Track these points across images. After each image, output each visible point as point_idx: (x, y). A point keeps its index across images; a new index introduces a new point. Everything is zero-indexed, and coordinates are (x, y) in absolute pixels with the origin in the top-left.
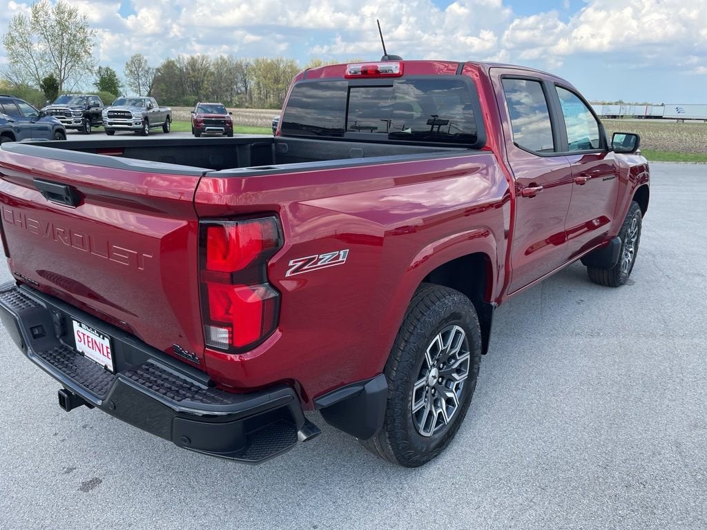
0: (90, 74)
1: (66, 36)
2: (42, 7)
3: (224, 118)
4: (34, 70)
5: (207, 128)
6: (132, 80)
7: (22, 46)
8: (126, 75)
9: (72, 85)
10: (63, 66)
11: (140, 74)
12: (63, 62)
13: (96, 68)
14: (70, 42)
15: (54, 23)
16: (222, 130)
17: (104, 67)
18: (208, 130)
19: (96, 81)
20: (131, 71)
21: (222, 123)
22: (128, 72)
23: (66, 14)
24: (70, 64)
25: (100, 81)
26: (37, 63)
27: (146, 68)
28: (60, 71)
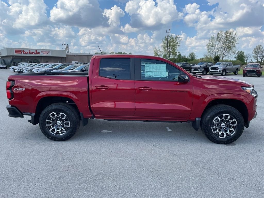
0: (234, 54)
1: (228, 41)
2: (221, 33)
3: (256, 69)
4: (215, 54)
5: (247, 73)
6: (255, 55)
7: (212, 46)
8: (253, 53)
9: (227, 58)
10: (225, 52)
11: (259, 52)
12: (225, 50)
13: (237, 52)
14: (229, 43)
15: (224, 38)
16: (254, 74)
17: (240, 51)
18: (248, 74)
19: (236, 56)
20: (255, 52)
21: (255, 71)
22: (254, 52)
23: (229, 34)
24: (227, 51)
25: (238, 56)
26: (216, 51)
27: (262, 50)
28: (223, 54)
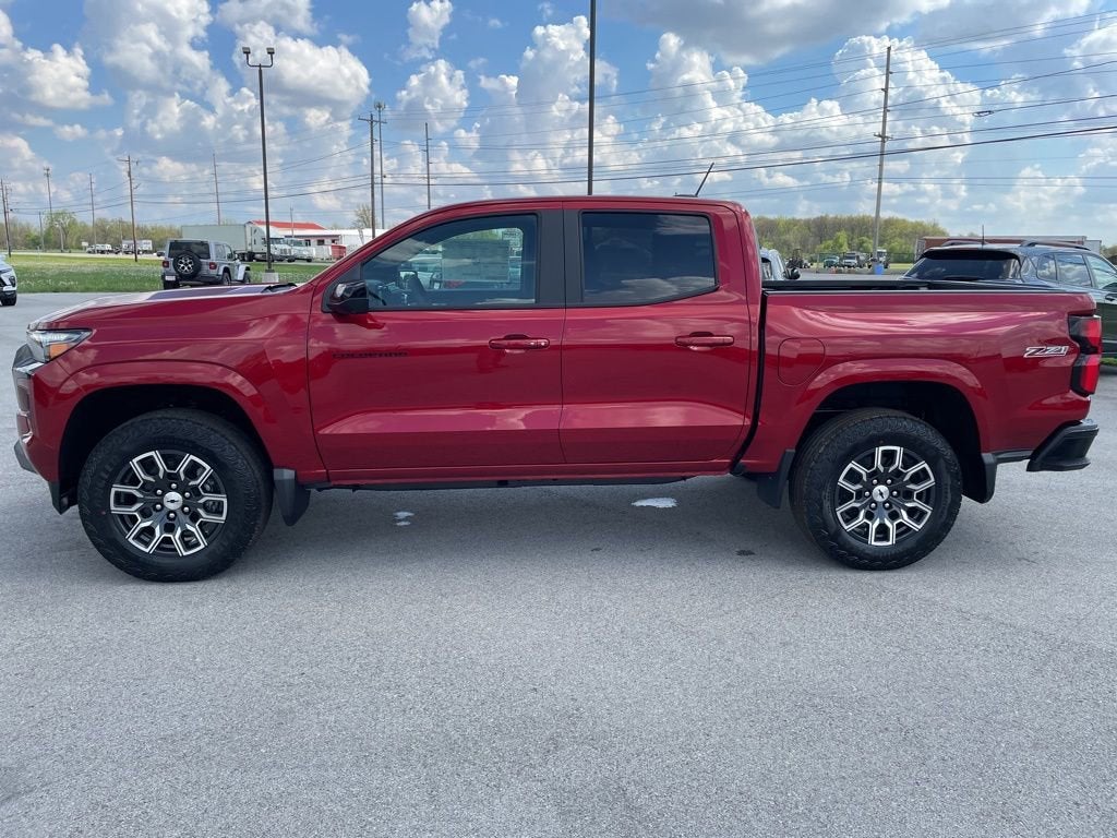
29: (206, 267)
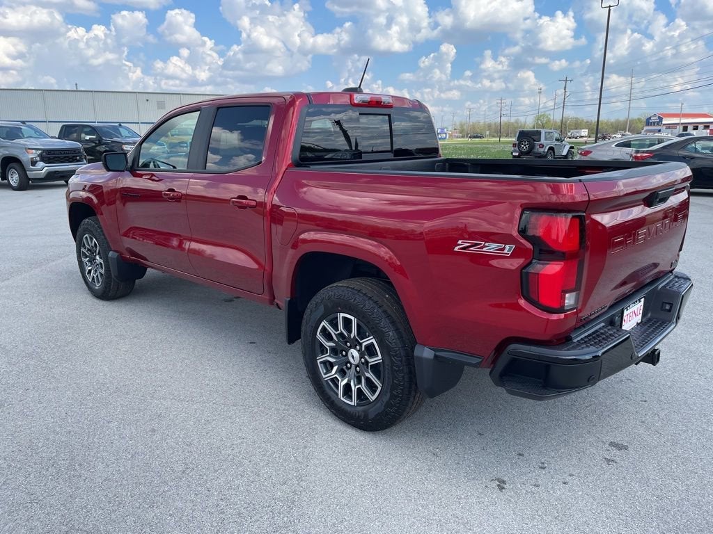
29: (538, 147)
